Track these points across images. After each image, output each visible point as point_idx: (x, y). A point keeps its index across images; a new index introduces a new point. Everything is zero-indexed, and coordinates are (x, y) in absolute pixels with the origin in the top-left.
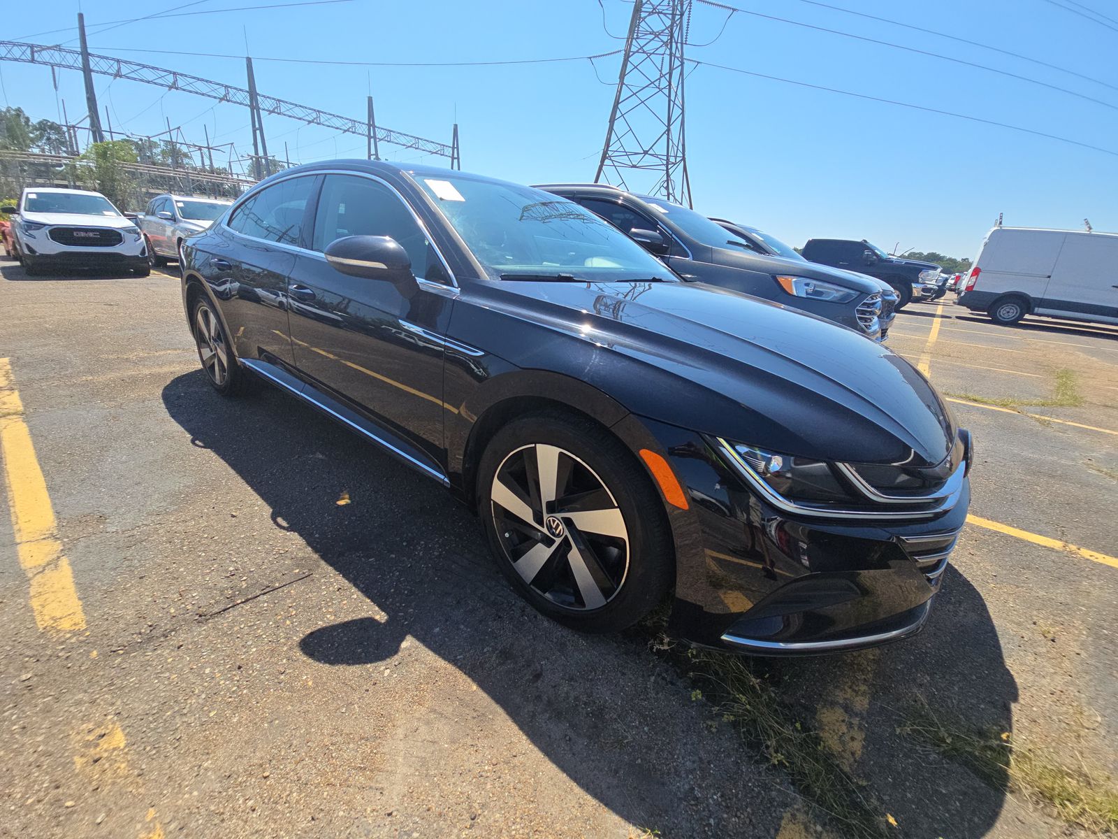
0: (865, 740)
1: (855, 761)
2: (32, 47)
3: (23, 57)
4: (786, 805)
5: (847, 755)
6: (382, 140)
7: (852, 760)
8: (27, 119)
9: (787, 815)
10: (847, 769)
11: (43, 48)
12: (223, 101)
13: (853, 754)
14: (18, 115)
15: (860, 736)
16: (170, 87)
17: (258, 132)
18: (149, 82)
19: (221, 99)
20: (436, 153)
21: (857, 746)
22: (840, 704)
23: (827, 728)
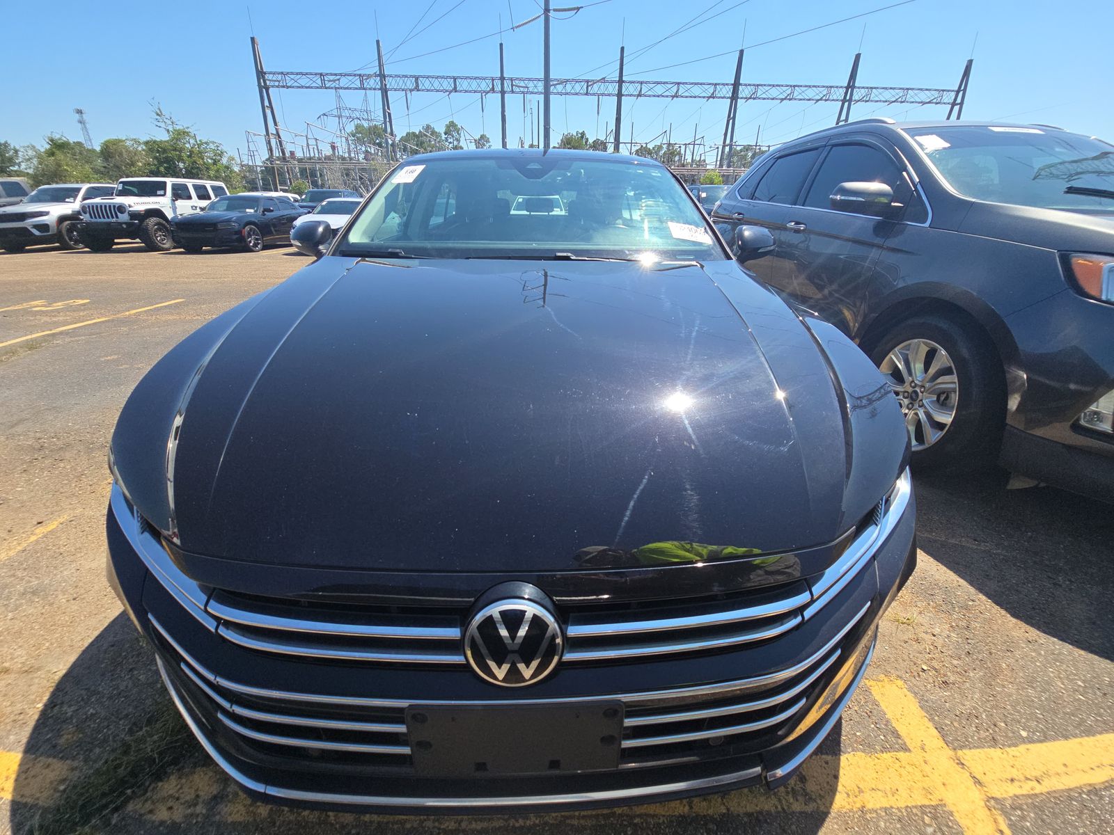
0: (174, 823)
1: (141, 815)
2: (587, 81)
3: (582, 92)
4: (86, 761)
5: (148, 806)
6: (859, 101)
7: (143, 812)
8: (587, 139)
9: (76, 764)
10: (130, 807)
11: (595, 82)
12: (711, 99)
13: (151, 812)
14: (582, 137)
15: (178, 815)
16: (673, 97)
17: (731, 121)
18: (658, 96)
19: (709, 98)
20: (929, 102)
21: (162, 814)
22: (224, 788)
23: (184, 781)
